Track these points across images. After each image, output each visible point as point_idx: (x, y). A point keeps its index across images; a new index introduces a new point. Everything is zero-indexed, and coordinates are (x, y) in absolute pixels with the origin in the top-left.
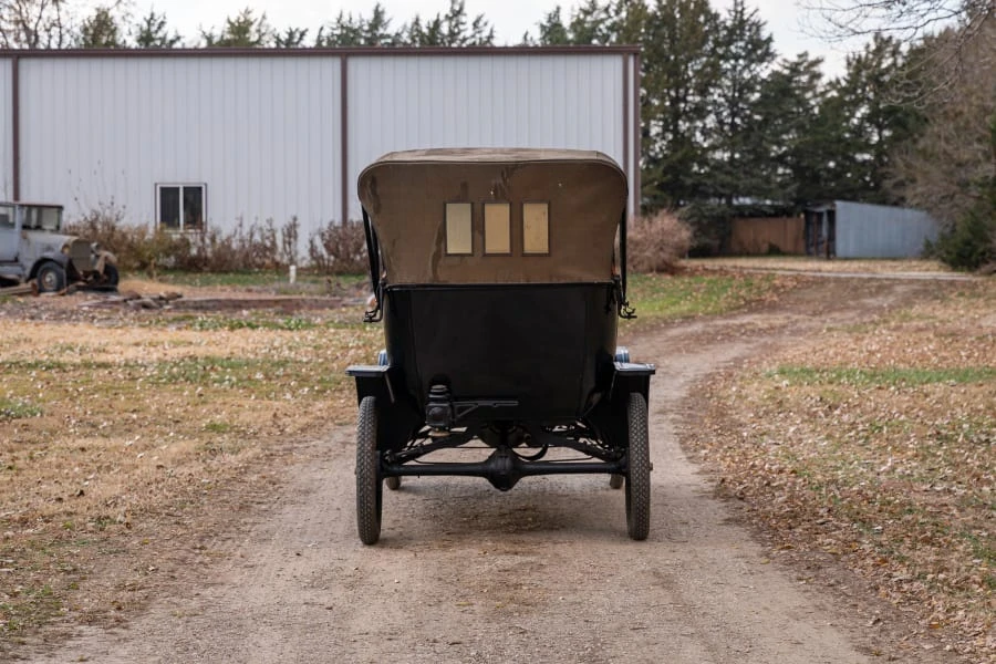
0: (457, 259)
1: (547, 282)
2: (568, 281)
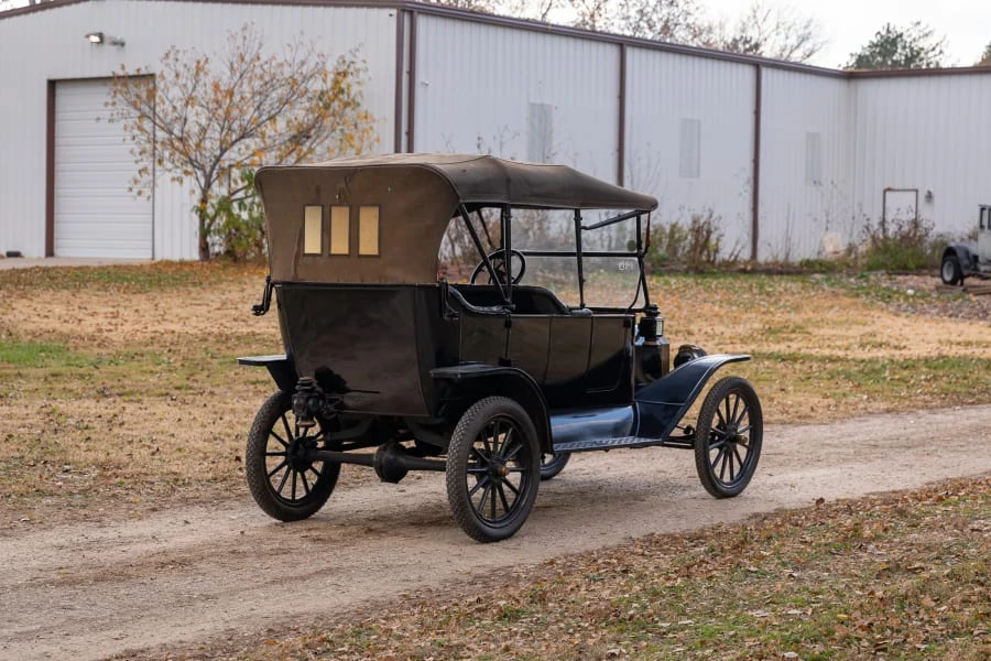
0: (311, 258)
1: (377, 282)
2: (394, 283)
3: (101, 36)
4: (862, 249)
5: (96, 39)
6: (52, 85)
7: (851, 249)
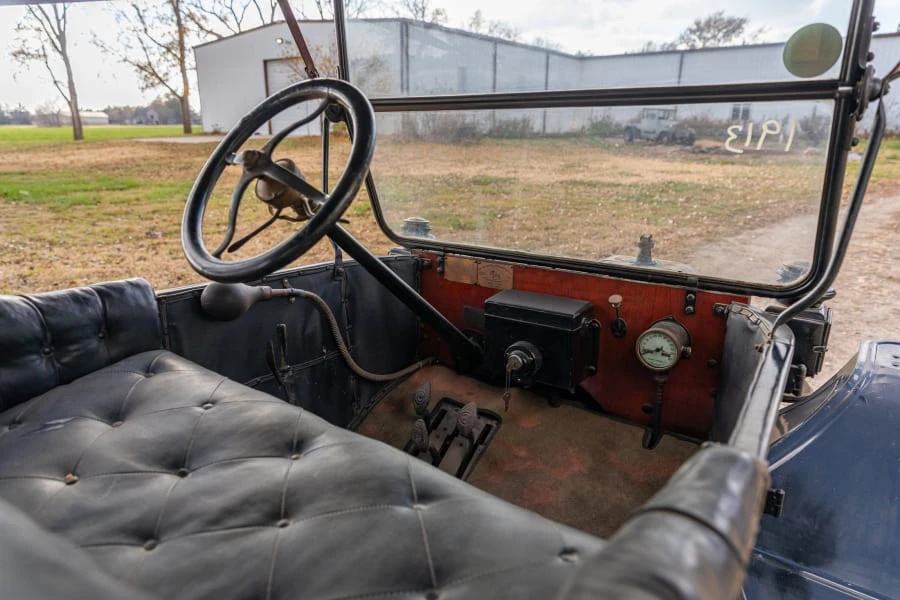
3: (282, 39)
4: (587, 127)
5: (279, 41)
6: (266, 62)
7: (583, 127)
